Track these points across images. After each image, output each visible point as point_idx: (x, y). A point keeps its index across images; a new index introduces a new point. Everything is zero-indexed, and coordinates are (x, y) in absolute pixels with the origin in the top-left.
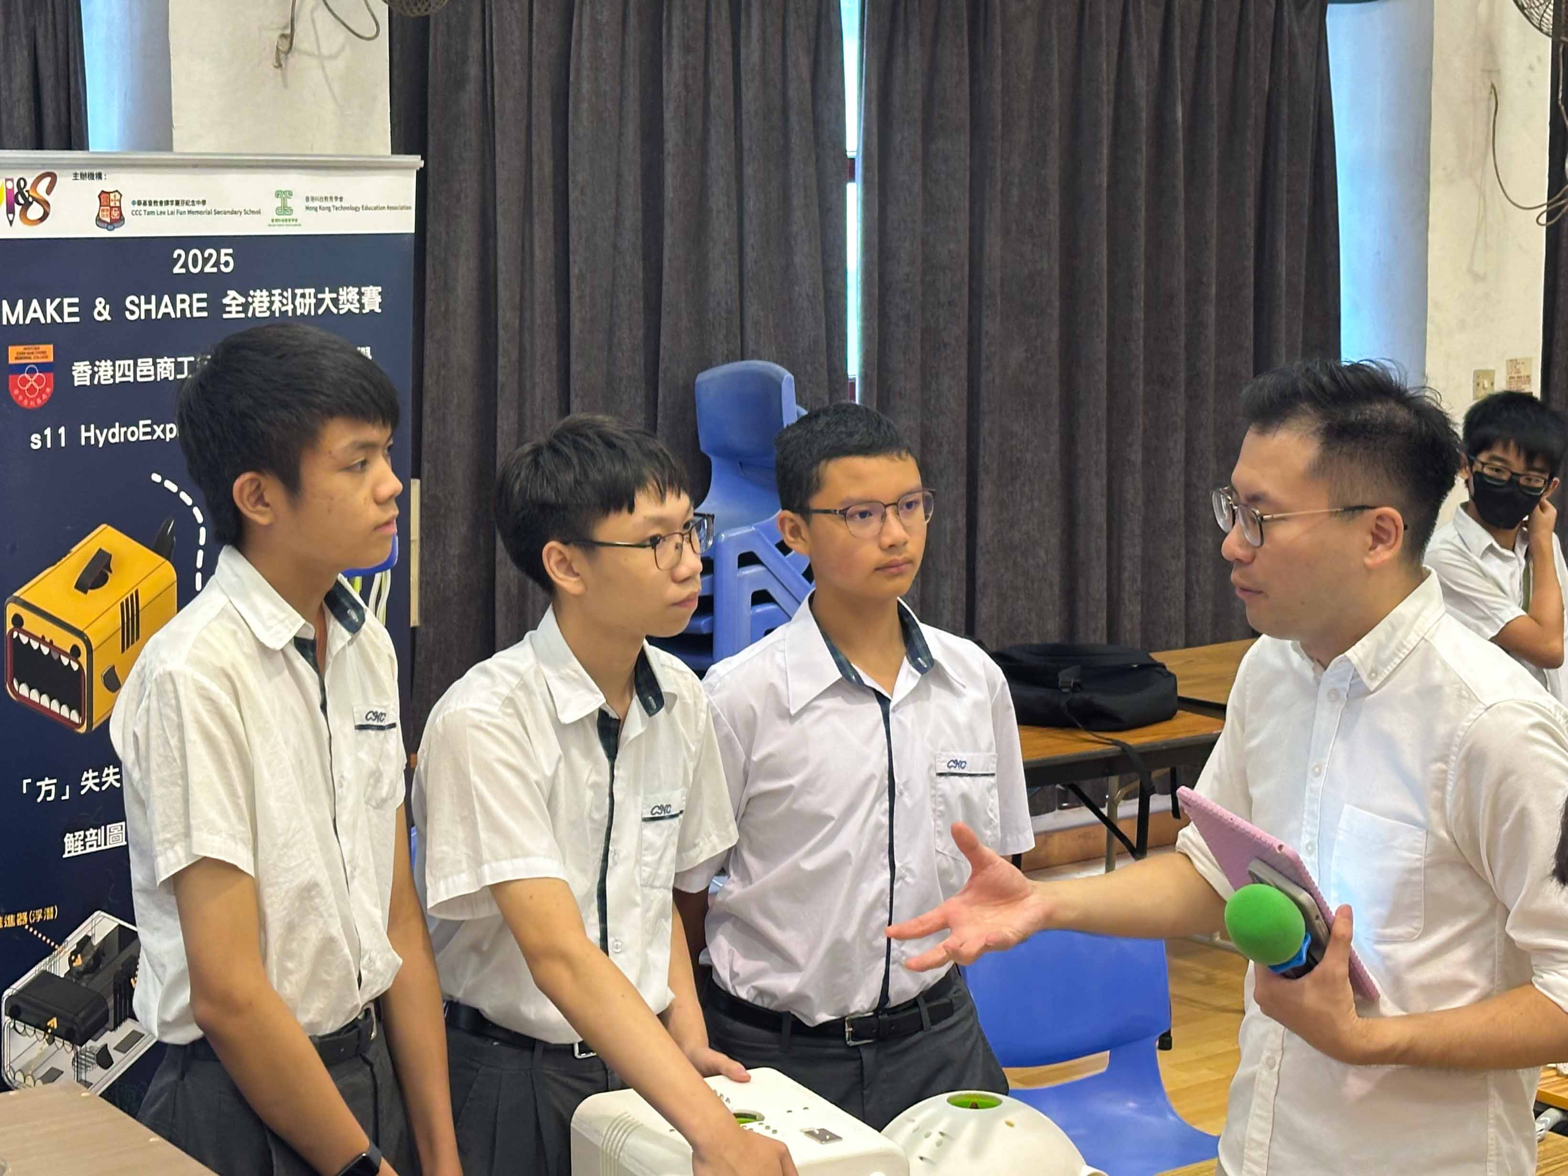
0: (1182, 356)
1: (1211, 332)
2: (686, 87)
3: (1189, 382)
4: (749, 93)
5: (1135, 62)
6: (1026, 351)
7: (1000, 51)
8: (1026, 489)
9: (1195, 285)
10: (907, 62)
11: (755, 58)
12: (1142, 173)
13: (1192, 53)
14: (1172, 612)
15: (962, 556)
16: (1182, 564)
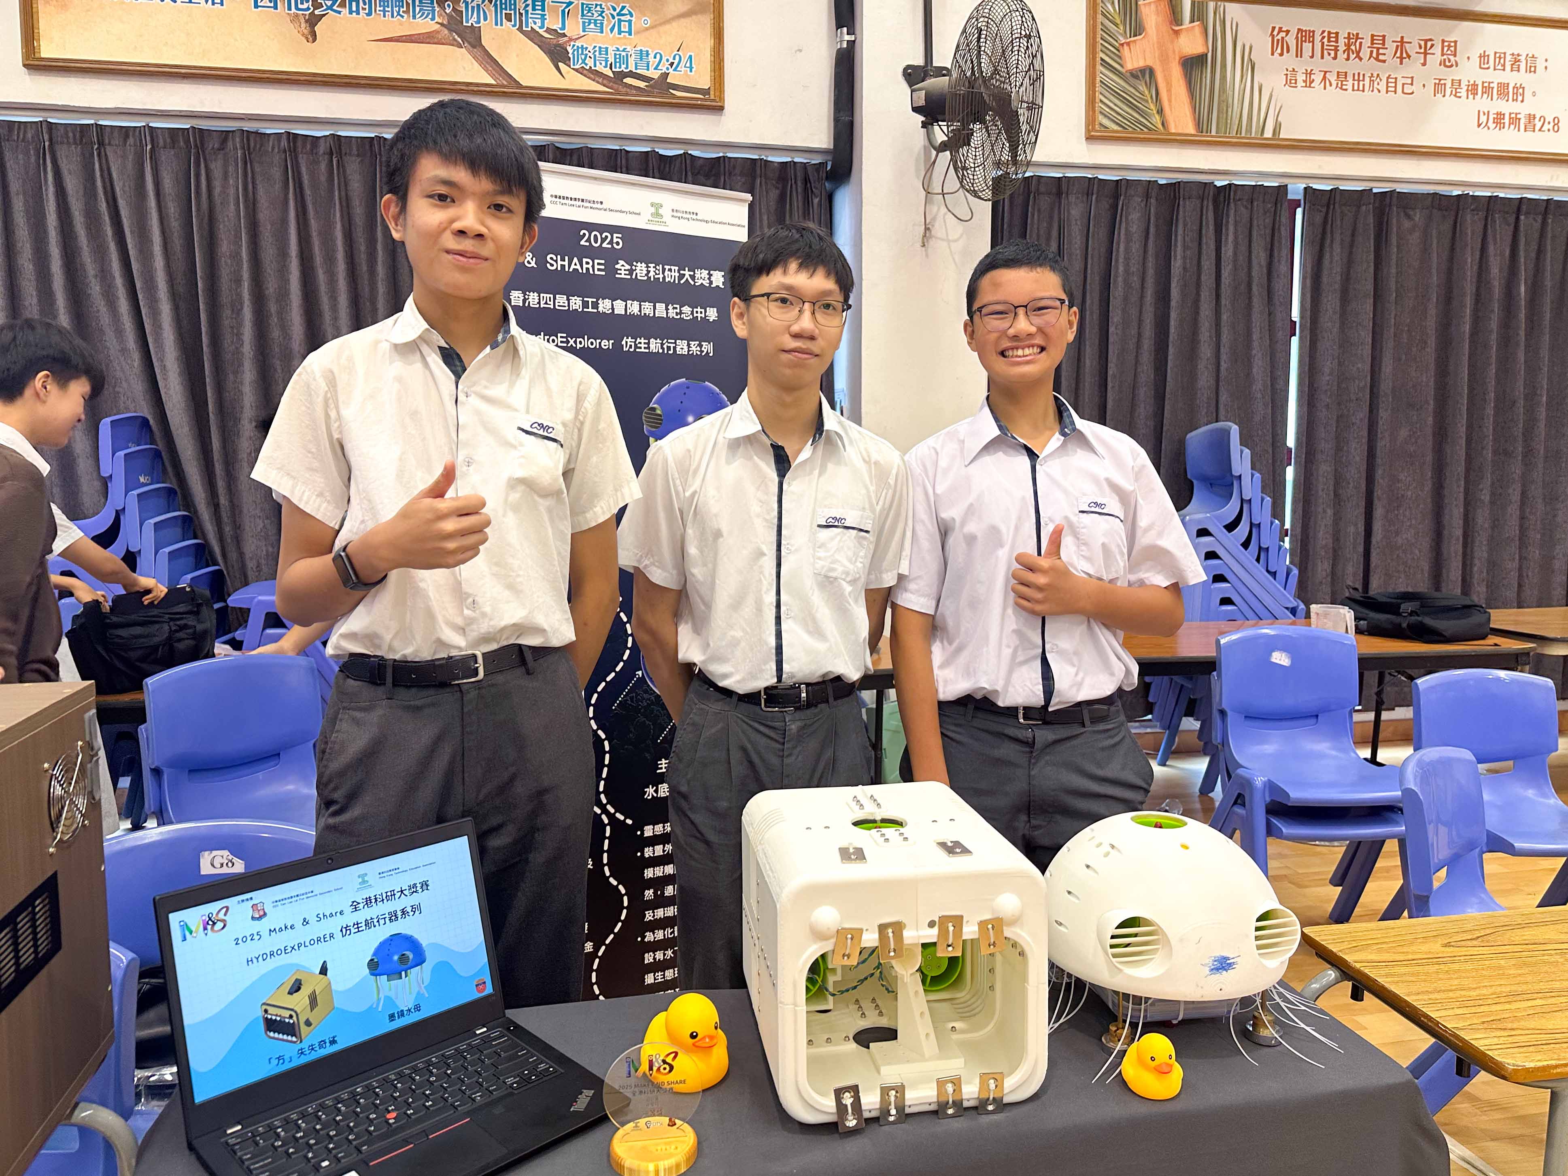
0: (1520, 439)
1: (1542, 425)
2: (1185, 269)
3: (1525, 455)
4: (1225, 273)
5: (1491, 259)
6: (1410, 431)
7: (1396, 250)
8: (1407, 513)
9: (1531, 396)
10: (1331, 256)
11: (1230, 253)
12: (1494, 325)
13: (1533, 255)
14: (1508, 594)
15: (1361, 549)
16: (1516, 564)
